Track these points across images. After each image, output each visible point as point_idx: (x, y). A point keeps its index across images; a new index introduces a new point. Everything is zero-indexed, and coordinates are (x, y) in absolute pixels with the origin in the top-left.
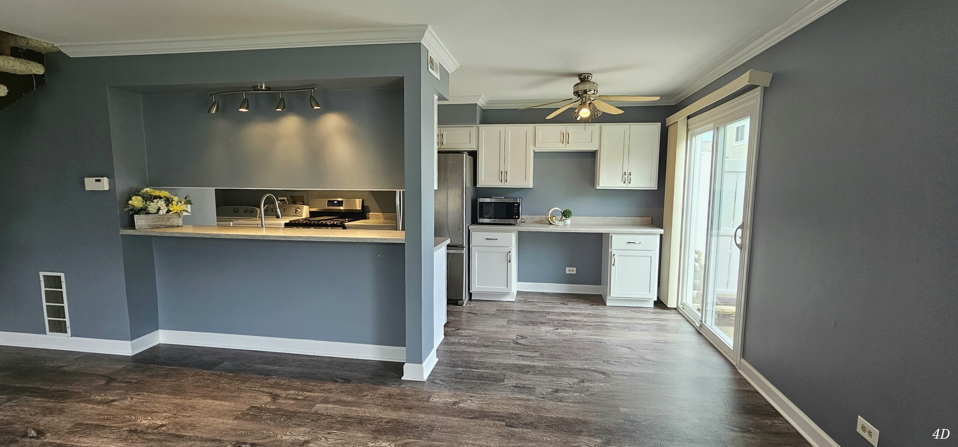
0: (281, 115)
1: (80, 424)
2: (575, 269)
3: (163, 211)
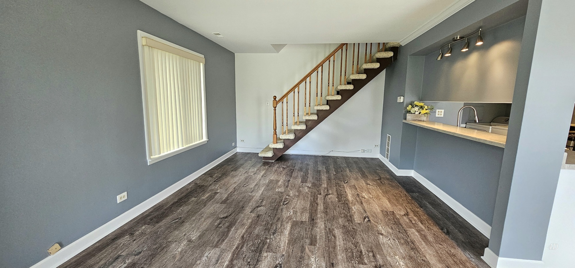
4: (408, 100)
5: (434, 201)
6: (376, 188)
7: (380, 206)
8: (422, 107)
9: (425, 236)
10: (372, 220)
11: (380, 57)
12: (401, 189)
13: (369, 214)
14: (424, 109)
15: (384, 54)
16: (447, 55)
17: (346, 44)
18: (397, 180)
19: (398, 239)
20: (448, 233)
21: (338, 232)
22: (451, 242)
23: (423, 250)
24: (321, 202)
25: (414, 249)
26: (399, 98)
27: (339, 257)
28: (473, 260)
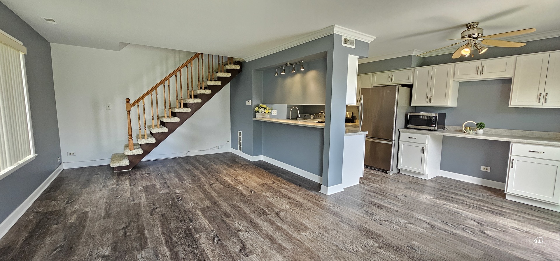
0: (295, 74)
1: (228, 174)
2: (489, 168)
3: (263, 113)
4: (255, 103)
5: (283, 171)
6: (244, 172)
7: (256, 182)
8: (265, 108)
9: (291, 191)
10: (256, 192)
11: (230, 69)
12: (260, 169)
13: (252, 189)
14: (267, 109)
15: (234, 66)
16: (282, 73)
17: (201, 53)
18: (254, 164)
19: (278, 196)
20: (300, 186)
21: (240, 204)
22: (304, 189)
23: (294, 197)
24: (211, 191)
25: (289, 198)
26: (247, 101)
27: (253, 217)
28: (317, 194)
